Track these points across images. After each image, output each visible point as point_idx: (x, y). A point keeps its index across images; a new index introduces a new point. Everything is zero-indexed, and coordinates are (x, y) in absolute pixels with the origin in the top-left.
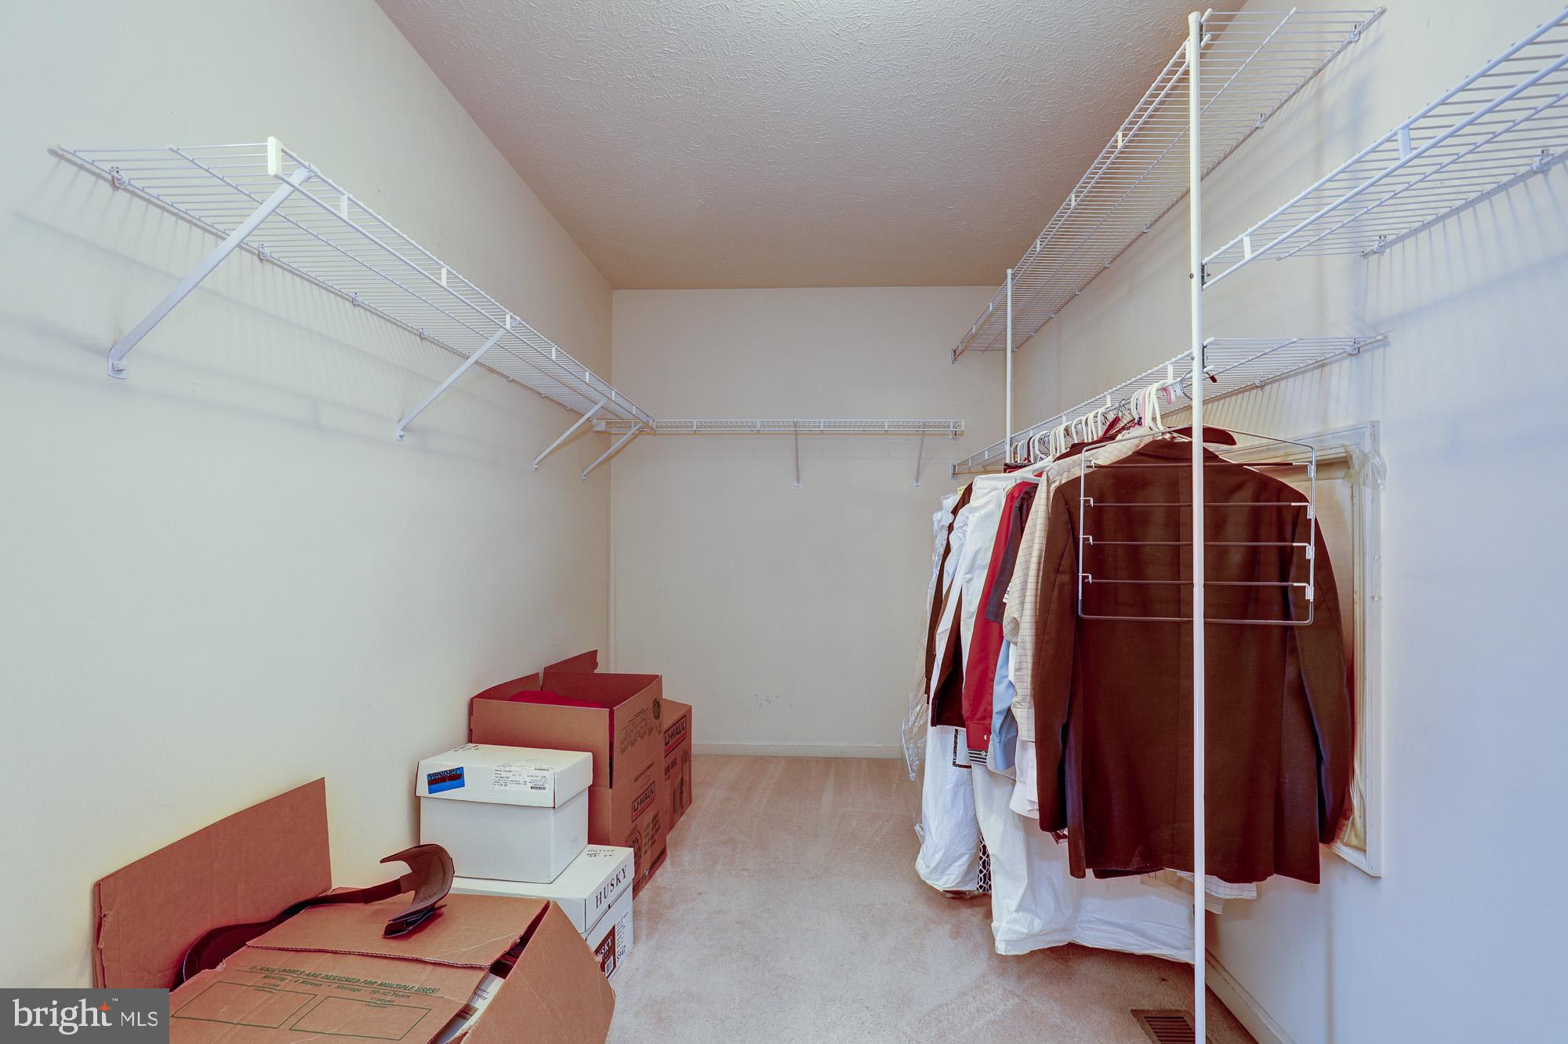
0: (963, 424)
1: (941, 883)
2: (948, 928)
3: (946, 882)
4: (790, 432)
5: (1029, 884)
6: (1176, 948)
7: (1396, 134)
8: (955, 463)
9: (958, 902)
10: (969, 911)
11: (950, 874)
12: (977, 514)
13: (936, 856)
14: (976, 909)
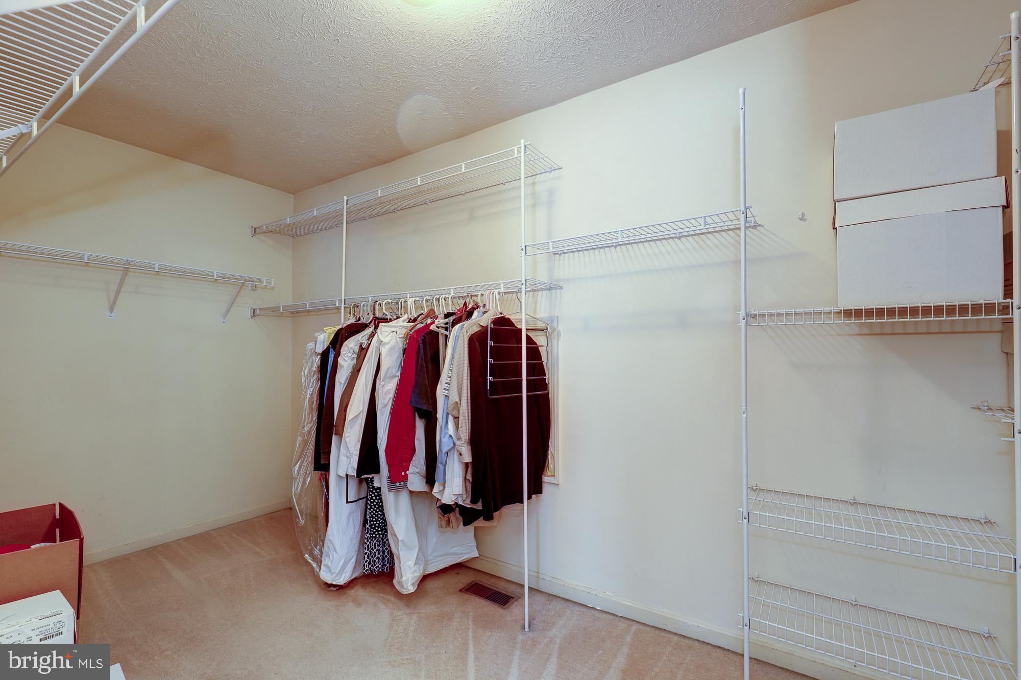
0: (273, 281)
1: (341, 580)
2: (351, 604)
3: (344, 578)
4: (120, 268)
5: (420, 548)
6: (470, 553)
7: (618, 231)
8: (255, 307)
9: (342, 590)
10: (352, 591)
11: (346, 573)
12: (386, 346)
13: (340, 564)
14: (355, 588)
